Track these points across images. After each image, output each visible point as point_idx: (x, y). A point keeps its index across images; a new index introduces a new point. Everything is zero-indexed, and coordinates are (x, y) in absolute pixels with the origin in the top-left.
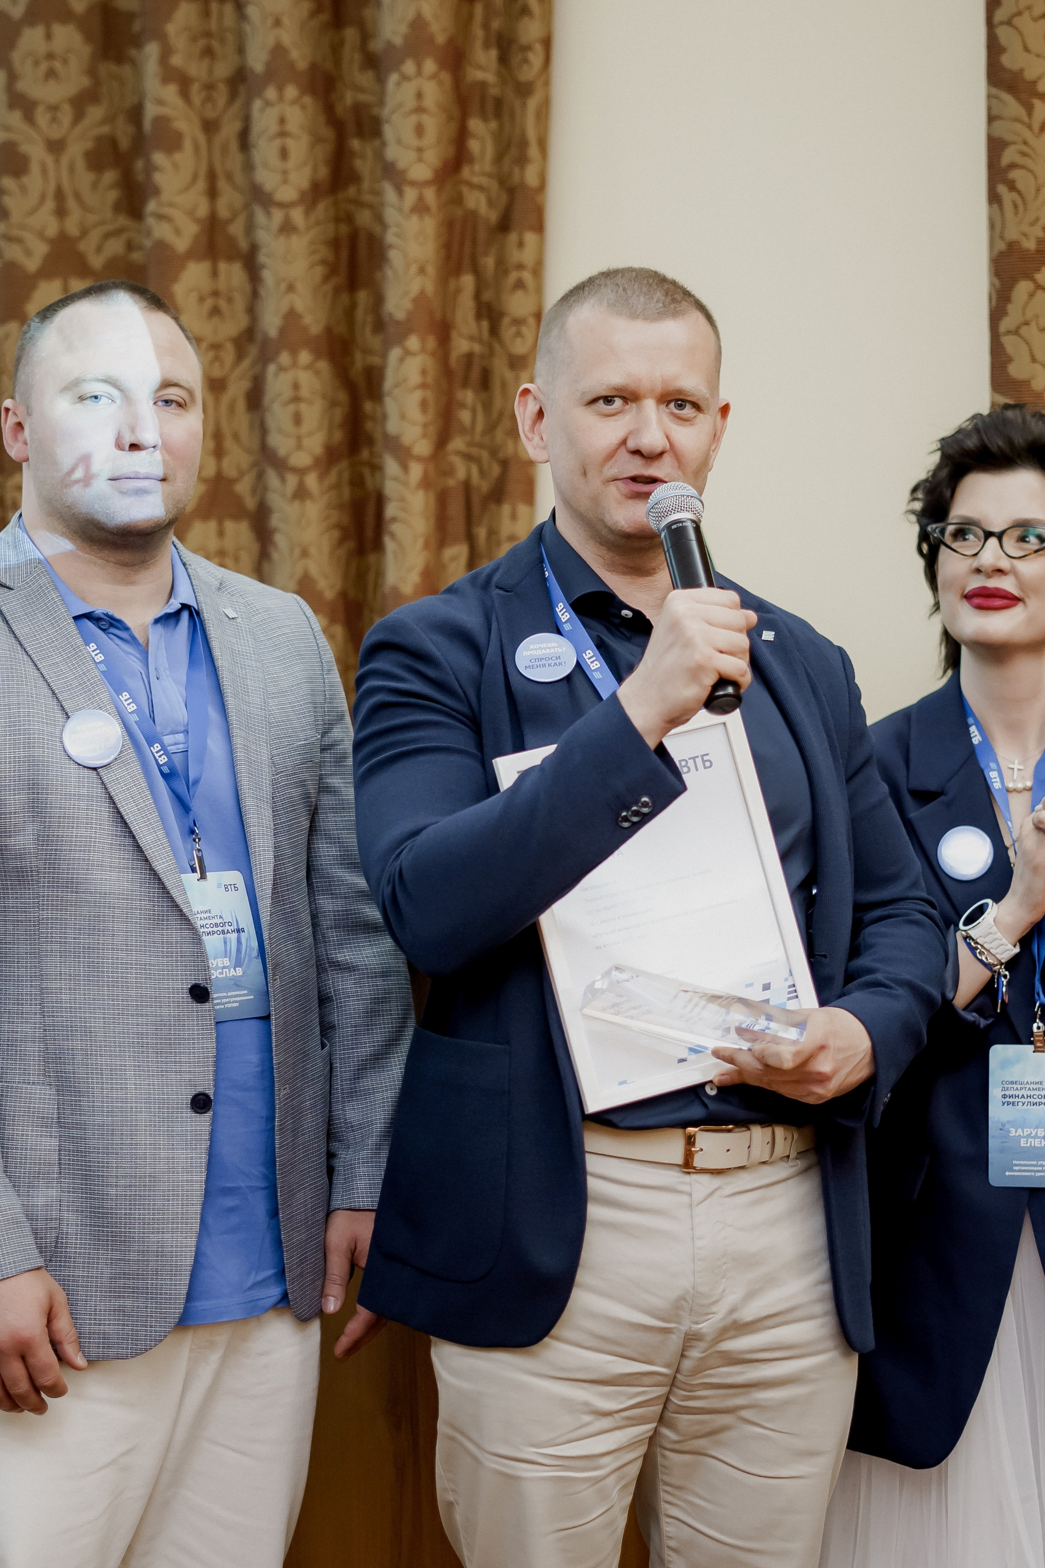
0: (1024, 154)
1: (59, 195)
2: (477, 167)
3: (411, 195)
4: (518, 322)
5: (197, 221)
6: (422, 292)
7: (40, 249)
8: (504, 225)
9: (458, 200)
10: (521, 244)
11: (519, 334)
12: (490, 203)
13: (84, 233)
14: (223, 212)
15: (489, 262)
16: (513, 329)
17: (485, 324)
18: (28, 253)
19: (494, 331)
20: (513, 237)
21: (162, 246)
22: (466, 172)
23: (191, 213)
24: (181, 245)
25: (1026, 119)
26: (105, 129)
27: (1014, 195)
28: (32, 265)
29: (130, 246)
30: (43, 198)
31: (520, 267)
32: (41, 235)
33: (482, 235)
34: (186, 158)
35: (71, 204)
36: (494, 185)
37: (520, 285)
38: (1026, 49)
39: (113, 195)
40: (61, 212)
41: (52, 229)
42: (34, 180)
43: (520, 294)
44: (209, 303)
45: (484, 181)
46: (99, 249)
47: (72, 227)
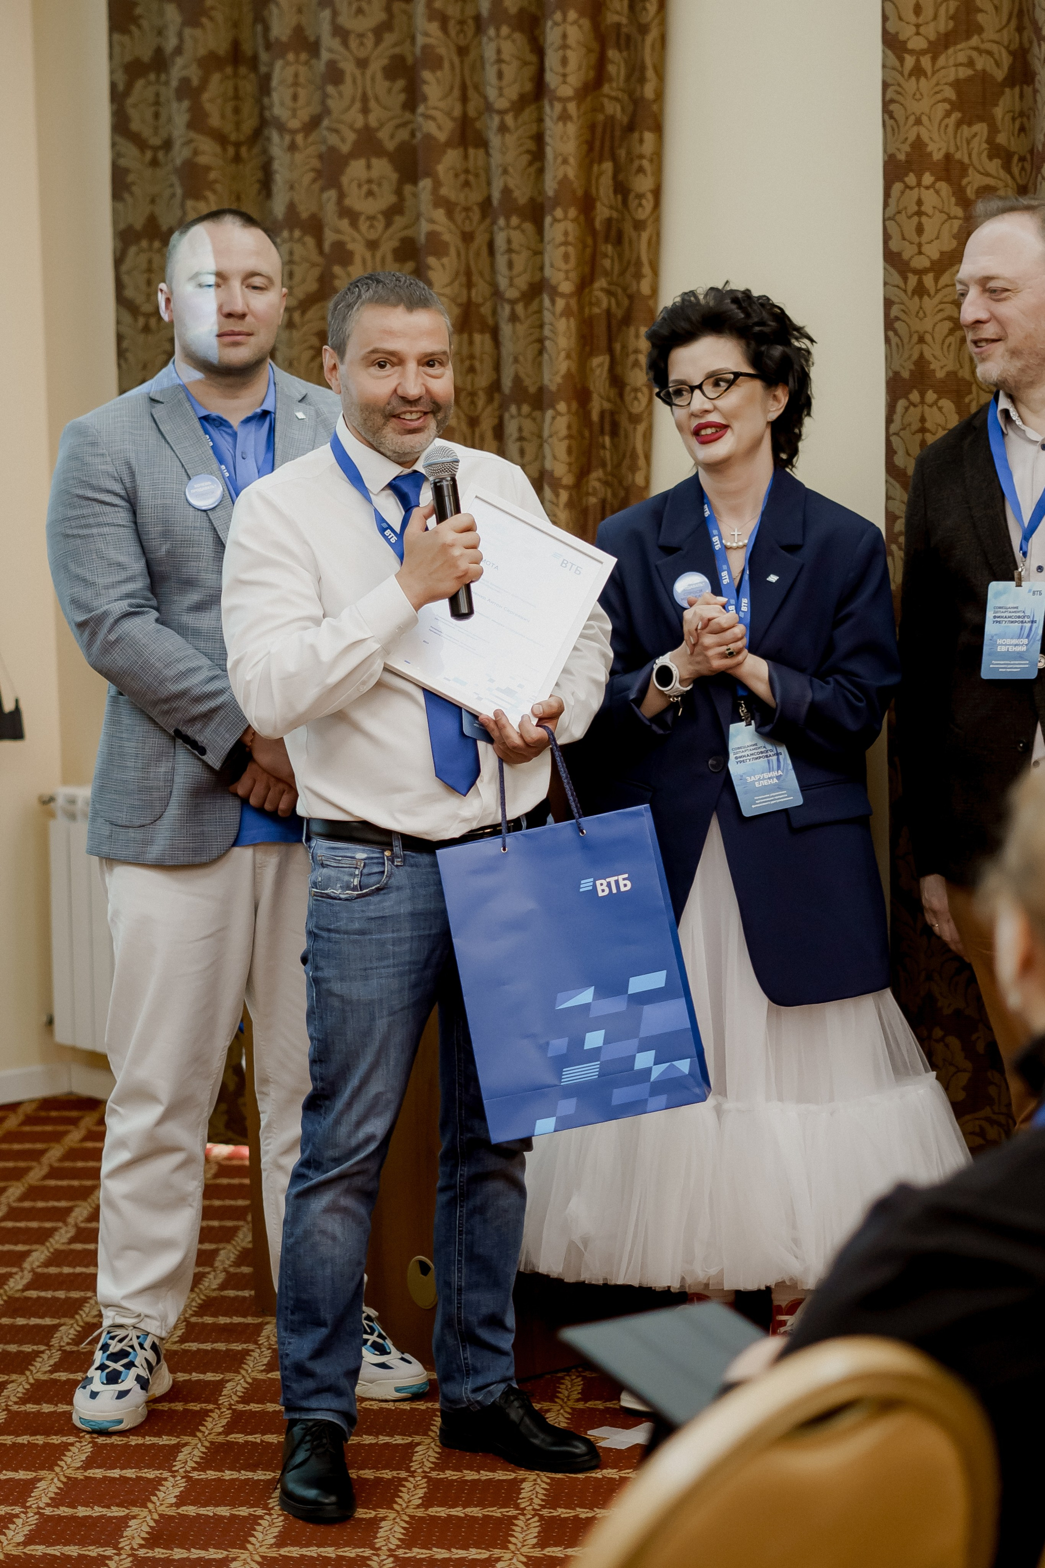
0: (899, 93)
1: (365, 99)
2: (614, 85)
3: (558, 106)
4: (640, 196)
5: (453, 119)
6: (565, 176)
7: (351, 137)
8: (631, 127)
9: (598, 108)
10: (641, 141)
11: (640, 205)
12: (623, 110)
13: (382, 125)
14: (472, 113)
15: (622, 153)
16: (637, 201)
17: (619, 197)
18: (343, 140)
19: (625, 202)
20: (636, 135)
21: (428, 137)
22: (606, 89)
23: (449, 114)
24: (442, 136)
25: (900, 69)
26: (397, 50)
27: (892, 121)
28: (345, 148)
29: (413, 134)
30: (353, 101)
31: (641, 157)
32: (352, 127)
33: (618, 133)
34: (445, 73)
35: (372, 104)
36: (626, 97)
37: (641, 170)
38: (900, 19)
39: (402, 97)
40: (365, 111)
41: (360, 123)
42: (347, 88)
43: (641, 175)
44: (462, 177)
45: (620, 95)
46: (392, 136)
47: (373, 121)
